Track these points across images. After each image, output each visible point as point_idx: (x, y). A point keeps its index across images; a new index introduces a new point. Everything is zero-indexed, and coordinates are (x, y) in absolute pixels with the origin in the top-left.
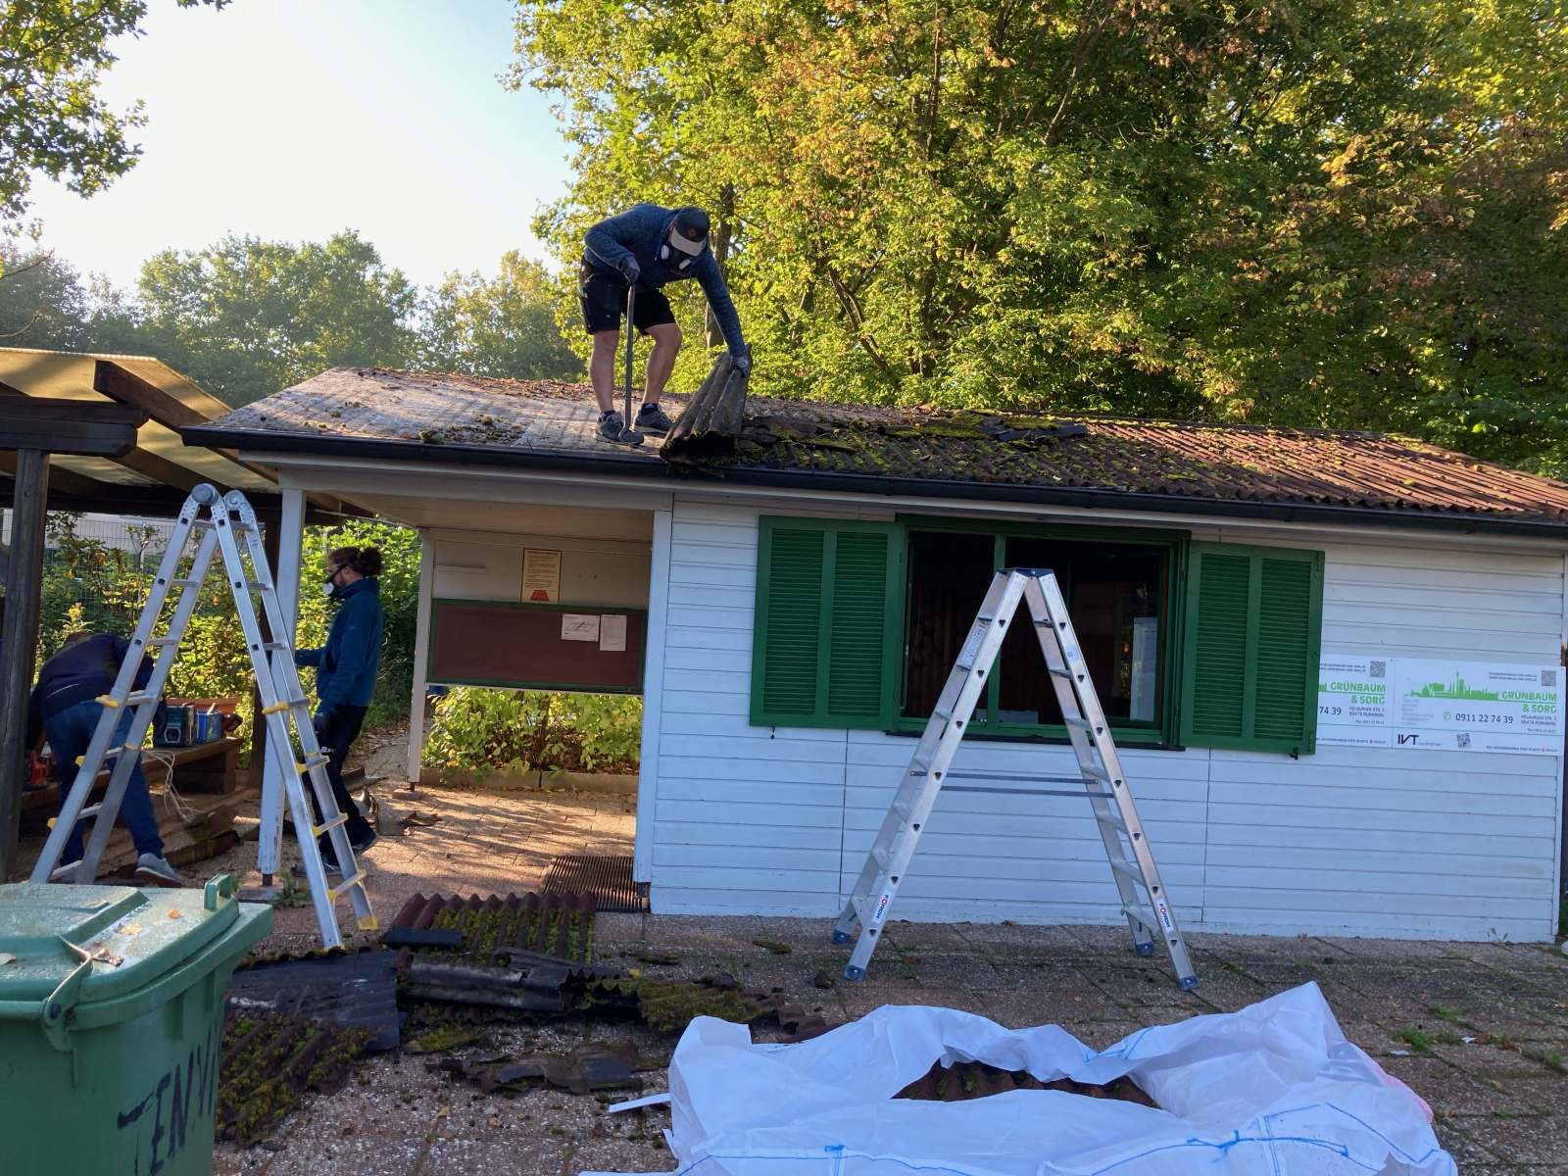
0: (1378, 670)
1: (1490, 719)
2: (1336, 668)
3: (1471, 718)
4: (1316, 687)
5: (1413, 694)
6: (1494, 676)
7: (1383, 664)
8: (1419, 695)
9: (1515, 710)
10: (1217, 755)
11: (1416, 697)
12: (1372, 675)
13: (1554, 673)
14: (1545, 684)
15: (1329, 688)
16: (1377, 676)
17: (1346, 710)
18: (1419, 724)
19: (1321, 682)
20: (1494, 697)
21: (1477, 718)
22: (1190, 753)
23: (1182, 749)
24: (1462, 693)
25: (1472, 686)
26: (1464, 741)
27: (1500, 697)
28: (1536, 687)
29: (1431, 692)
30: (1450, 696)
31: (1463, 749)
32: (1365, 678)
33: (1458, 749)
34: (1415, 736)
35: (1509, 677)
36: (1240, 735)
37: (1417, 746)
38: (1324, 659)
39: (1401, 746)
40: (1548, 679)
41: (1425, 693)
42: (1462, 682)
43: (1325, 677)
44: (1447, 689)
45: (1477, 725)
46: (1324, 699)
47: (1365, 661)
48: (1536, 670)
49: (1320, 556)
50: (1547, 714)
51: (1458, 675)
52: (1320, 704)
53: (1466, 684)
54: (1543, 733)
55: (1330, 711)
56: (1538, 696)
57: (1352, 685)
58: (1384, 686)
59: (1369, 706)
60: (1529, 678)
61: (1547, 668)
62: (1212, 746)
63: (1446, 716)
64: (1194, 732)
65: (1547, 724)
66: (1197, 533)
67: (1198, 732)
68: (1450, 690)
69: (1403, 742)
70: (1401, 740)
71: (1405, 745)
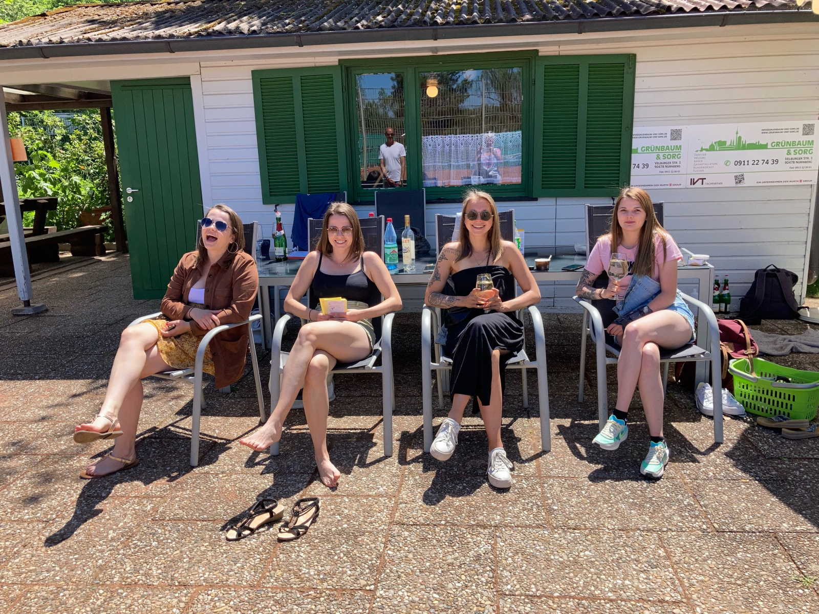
0: (676, 135)
1: (761, 162)
2: (646, 136)
3: (746, 163)
4: (630, 151)
5: (702, 150)
6: (764, 131)
7: (680, 130)
8: (707, 150)
9: (781, 154)
10: (561, 201)
11: (704, 152)
12: (671, 139)
13: (814, 125)
14: (805, 133)
15: (639, 151)
16: (675, 139)
17: (652, 165)
18: (706, 170)
19: (634, 147)
20: (765, 147)
21: (751, 163)
22: (542, 202)
23: (536, 199)
24: (741, 146)
25: (748, 139)
26: (739, 179)
27: (769, 146)
28: (799, 137)
29: (717, 147)
30: (731, 148)
31: (739, 185)
32: (667, 142)
33: (734, 185)
34: (703, 179)
35: (776, 131)
36: (574, 188)
37: (704, 186)
38: (636, 130)
39: (692, 186)
40: (809, 130)
41: (712, 148)
42: (740, 138)
43: (636, 143)
44: (728, 144)
45: (751, 168)
46: (635, 159)
47: (667, 130)
48: (799, 124)
49: (632, 58)
50: (806, 156)
51: (737, 133)
52: (633, 162)
53: (743, 139)
54: (801, 169)
55: (641, 166)
56: (799, 143)
57: (657, 147)
58: (680, 146)
59: (669, 161)
60: (793, 130)
61: (807, 122)
62: (557, 196)
63: (727, 163)
64: (542, 188)
65: (805, 162)
66: (544, 51)
67: (545, 188)
68: (731, 145)
69: (694, 184)
70: (693, 182)
71: (697, 185)
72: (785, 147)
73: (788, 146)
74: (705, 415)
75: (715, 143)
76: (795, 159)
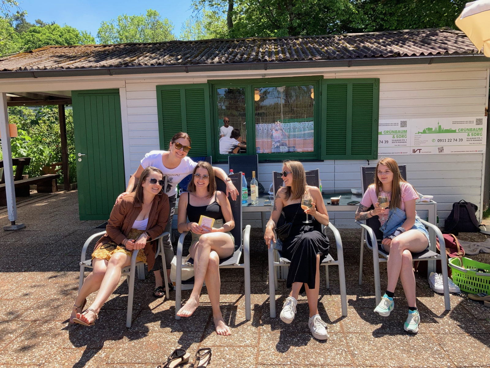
0: (404, 124)
1: (453, 140)
2: (387, 125)
3: (444, 141)
4: (377, 133)
5: (419, 133)
6: (454, 123)
7: (406, 122)
8: (421, 133)
9: (464, 136)
10: (338, 162)
12: (401, 127)
13: (482, 119)
14: (478, 124)
15: (383, 133)
16: (403, 127)
17: (390, 141)
18: (422, 145)
19: (379, 131)
20: (454, 131)
21: (447, 140)
22: (326, 162)
23: (323, 161)
24: (440, 130)
25: (444, 127)
26: (441, 150)
27: (457, 131)
28: (474, 126)
29: (427, 131)
30: (435, 132)
31: (441, 153)
32: (399, 128)
33: (438, 153)
34: (420, 150)
35: (461, 122)
36: (345, 154)
37: (421, 153)
38: (381, 121)
39: (414, 154)
40: (479, 122)
41: (424, 132)
42: (440, 126)
43: (381, 129)
44: (434, 129)
45: (447, 143)
46: (380, 138)
47: (399, 121)
48: (474, 119)
49: (377, 81)
50: (478, 137)
51: (438, 124)
52: (379, 140)
53: (442, 127)
54: (476, 144)
55: (384, 142)
56: (474, 129)
57: (393, 131)
58: (406, 131)
59: (400, 139)
60: (470, 122)
61: (478, 118)
62: (335, 159)
63: (433, 141)
64: (327, 154)
65: (478, 140)
66: (326, 76)
67: (328, 154)
68: (435, 130)
69: (415, 152)
70: (414, 151)
71: (416, 153)
72: (466, 131)
73: (468, 131)
74: (436, 293)
75: (426, 129)
76: (473, 138)
